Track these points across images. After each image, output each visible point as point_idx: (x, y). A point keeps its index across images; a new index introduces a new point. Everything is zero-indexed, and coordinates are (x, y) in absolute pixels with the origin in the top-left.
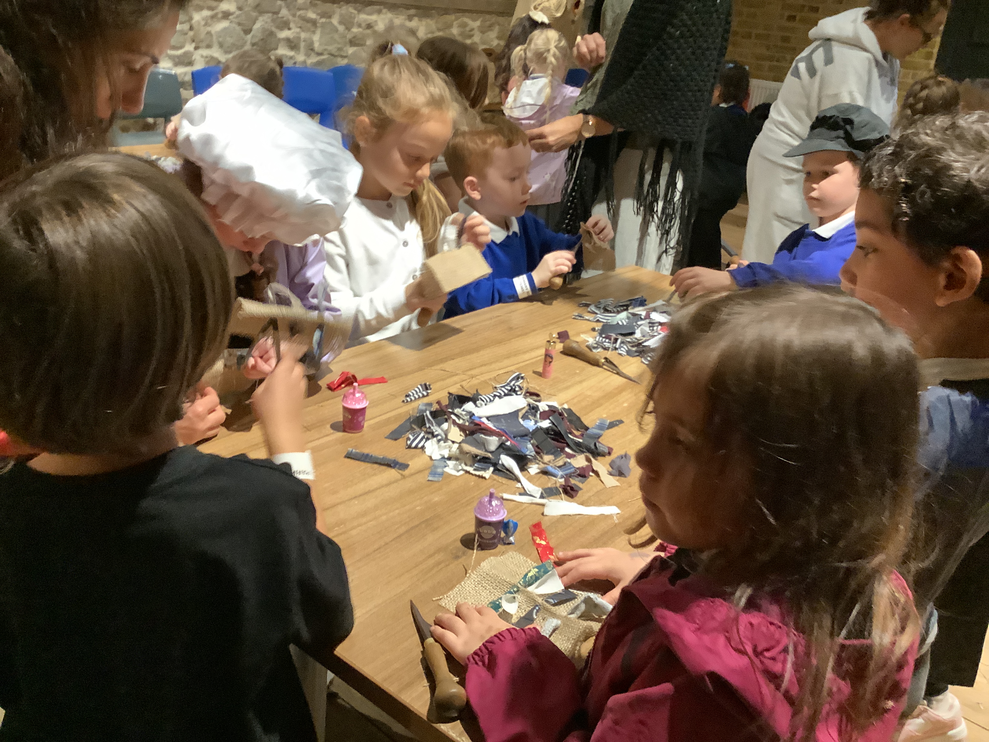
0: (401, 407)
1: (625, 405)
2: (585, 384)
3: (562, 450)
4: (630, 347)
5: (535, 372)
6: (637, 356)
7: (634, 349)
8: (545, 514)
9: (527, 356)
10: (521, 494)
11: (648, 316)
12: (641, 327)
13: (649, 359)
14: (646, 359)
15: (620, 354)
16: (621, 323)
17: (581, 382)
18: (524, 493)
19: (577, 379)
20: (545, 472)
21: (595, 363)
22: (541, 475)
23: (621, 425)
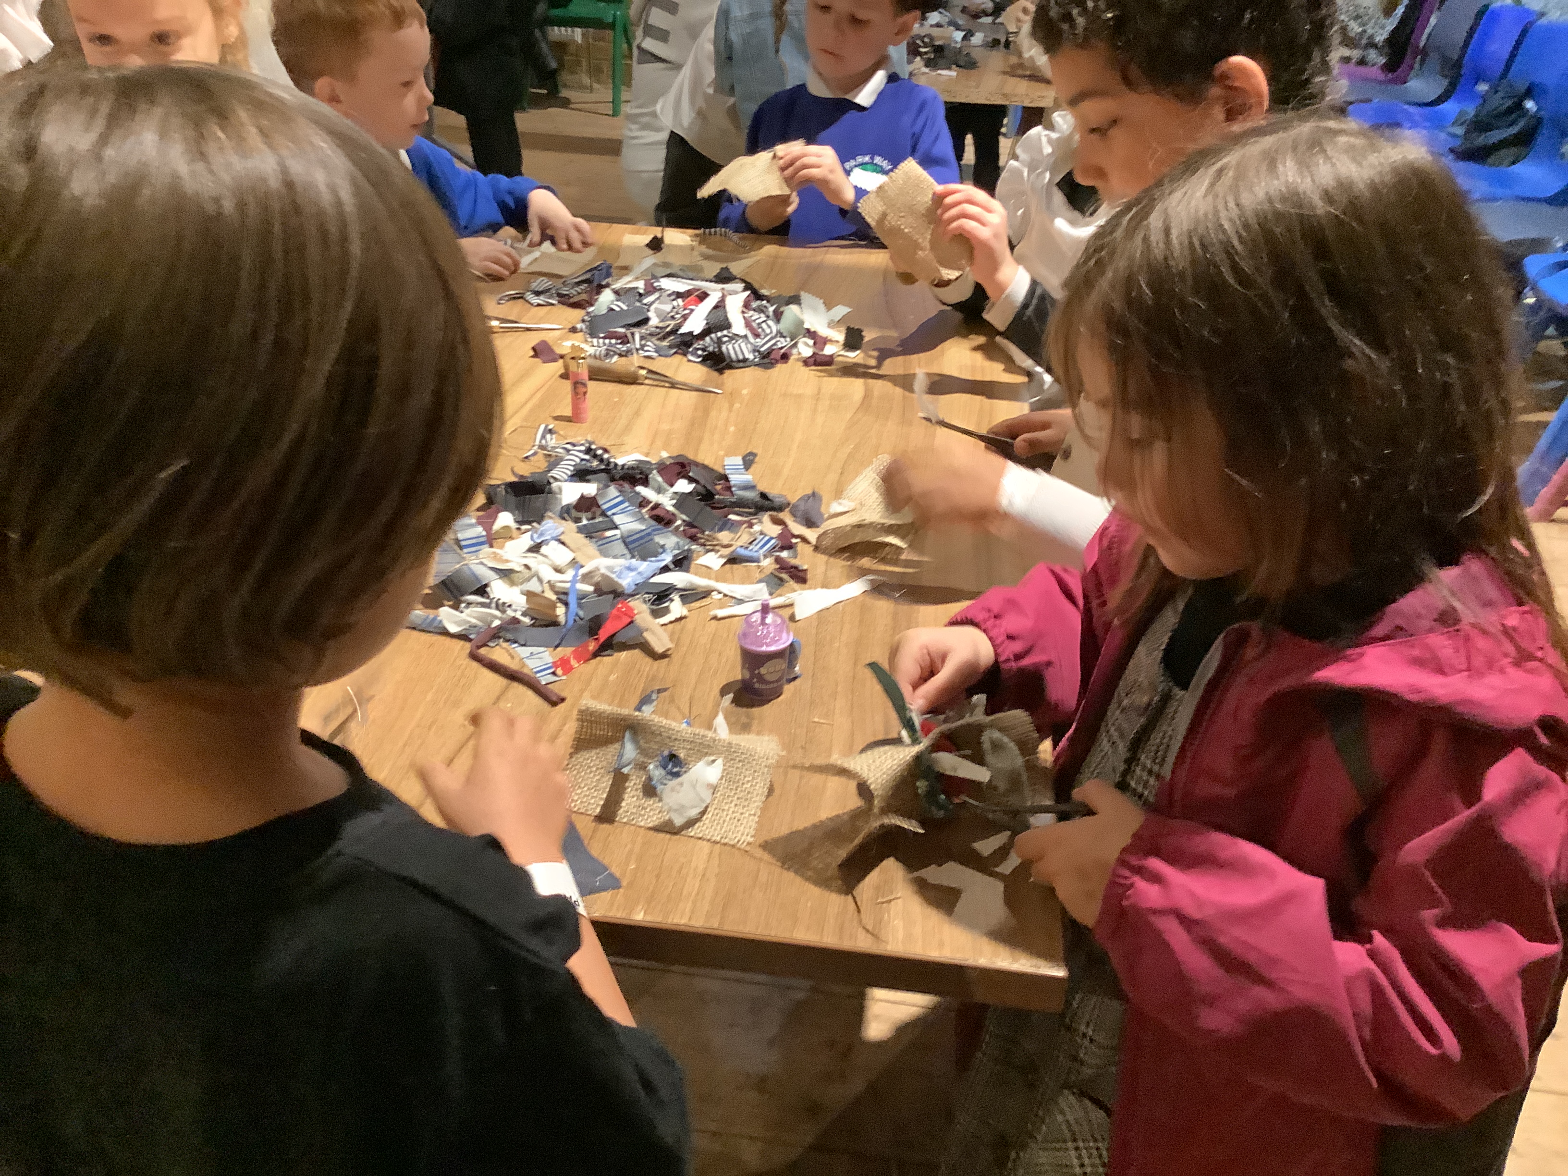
2: (647, 415)
4: (657, 343)
5: (559, 418)
6: (675, 353)
7: (665, 343)
8: (797, 618)
10: (737, 604)
11: (652, 289)
12: (654, 307)
13: (700, 352)
14: (694, 354)
15: (650, 356)
16: (618, 309)
18: (740, 601)
19: (628, 411)
20: (733, 560)
21: (631, 380)
22: (728, 566)
23: (757, 459)
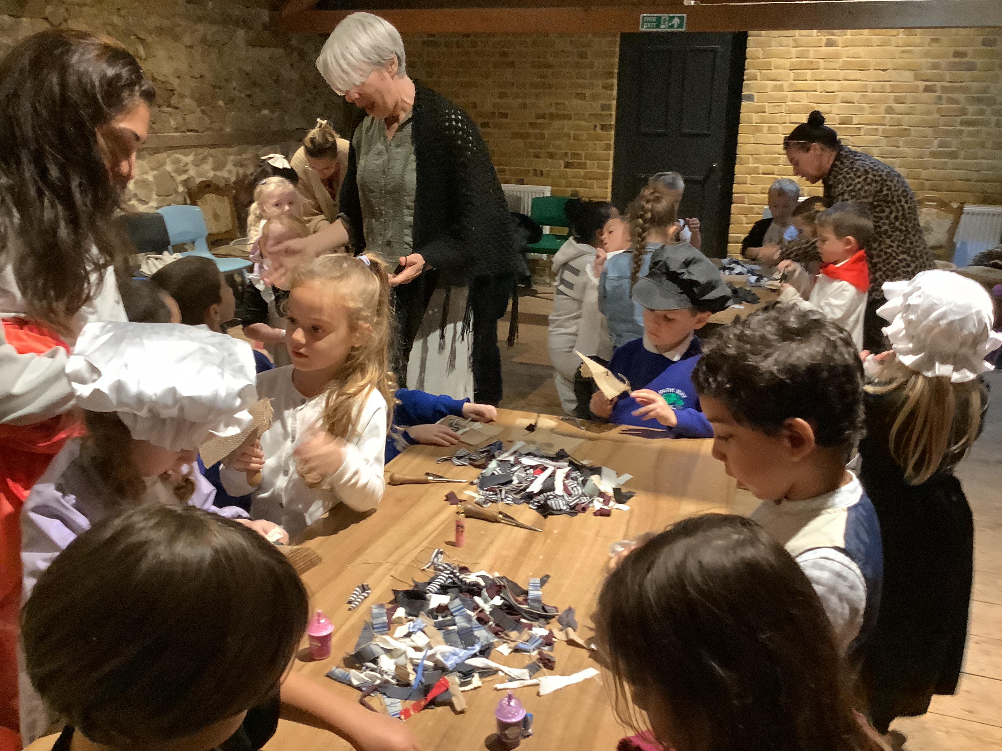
0: (351, 616)
1: (541, 557)
2: (497, 544)
3: (518, 621)
4: (514, 495)
5: (448, 543)
6: (523, 503)
7: (518, 496)
8: (541, 694)
9: (430, 527)
10: (510, 681)
11: (517, 462)
12: (516, 473)
13: (536, 504)
14: (533, 504)
15: (508, 504)
16: (497, 474)
17: (491, 543)
18: (512, 679)
19: (487, 540)
20: (516, 650)
21: (493, 520)
22: (513, 653)
23: (550, 580)
